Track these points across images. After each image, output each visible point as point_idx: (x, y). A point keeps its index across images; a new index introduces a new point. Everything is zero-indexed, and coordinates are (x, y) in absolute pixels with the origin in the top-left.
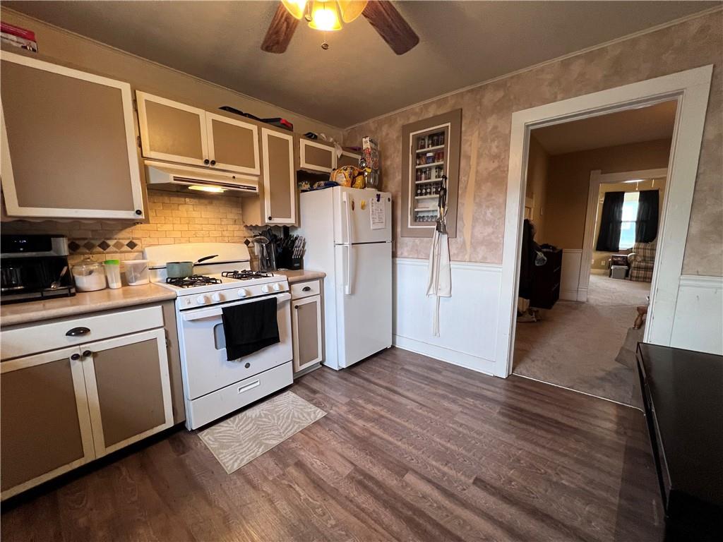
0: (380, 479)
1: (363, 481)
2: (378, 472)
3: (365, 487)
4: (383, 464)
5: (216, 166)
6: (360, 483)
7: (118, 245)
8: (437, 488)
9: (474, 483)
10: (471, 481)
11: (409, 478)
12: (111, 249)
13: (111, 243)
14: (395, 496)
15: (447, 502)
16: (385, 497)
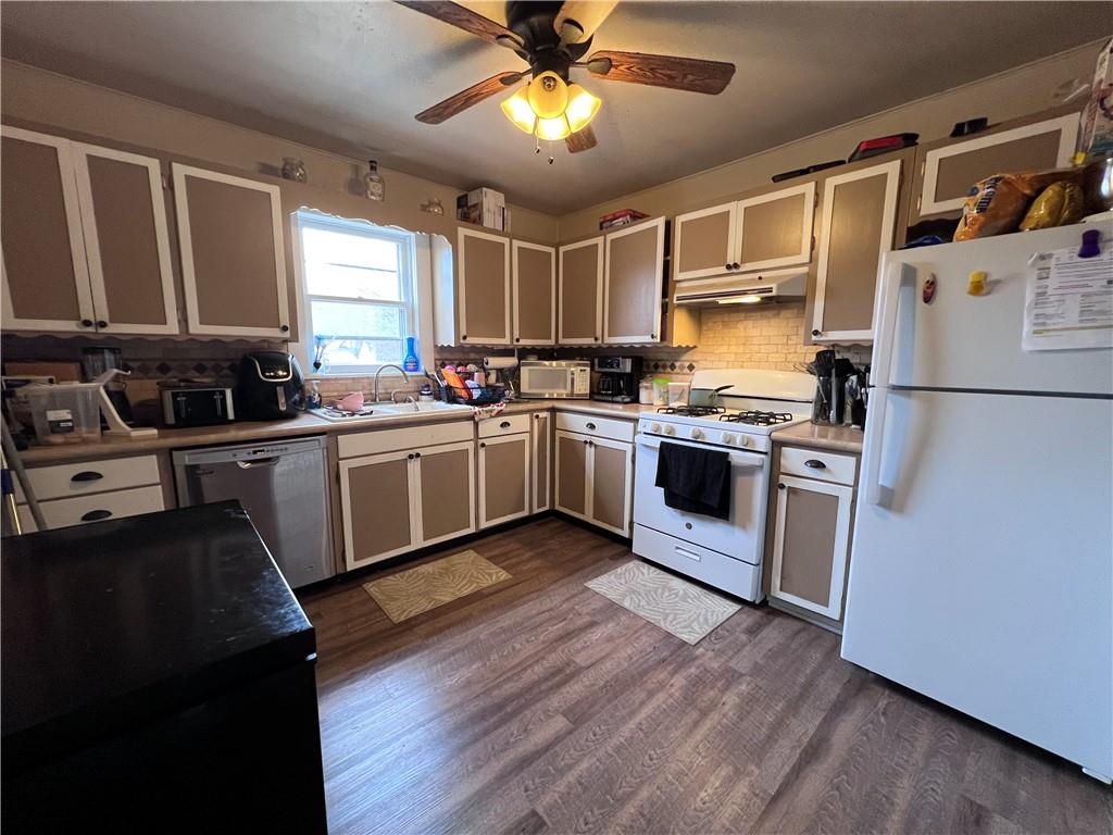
0: (563, 690)
1: (563, 675)
2: (574, 691)
3: (553, 675)
4: (587, 698)
5: (741, 270)
6: (560, 670)
7: (682, 367)
8: (537, 752)
9: (534, 813)
10: (540, 810)
11: (560, 723)
12: (676, 370)
13: (677, 364)
14: (534, 701)
15: (512, 756)
16: (536, 691)
